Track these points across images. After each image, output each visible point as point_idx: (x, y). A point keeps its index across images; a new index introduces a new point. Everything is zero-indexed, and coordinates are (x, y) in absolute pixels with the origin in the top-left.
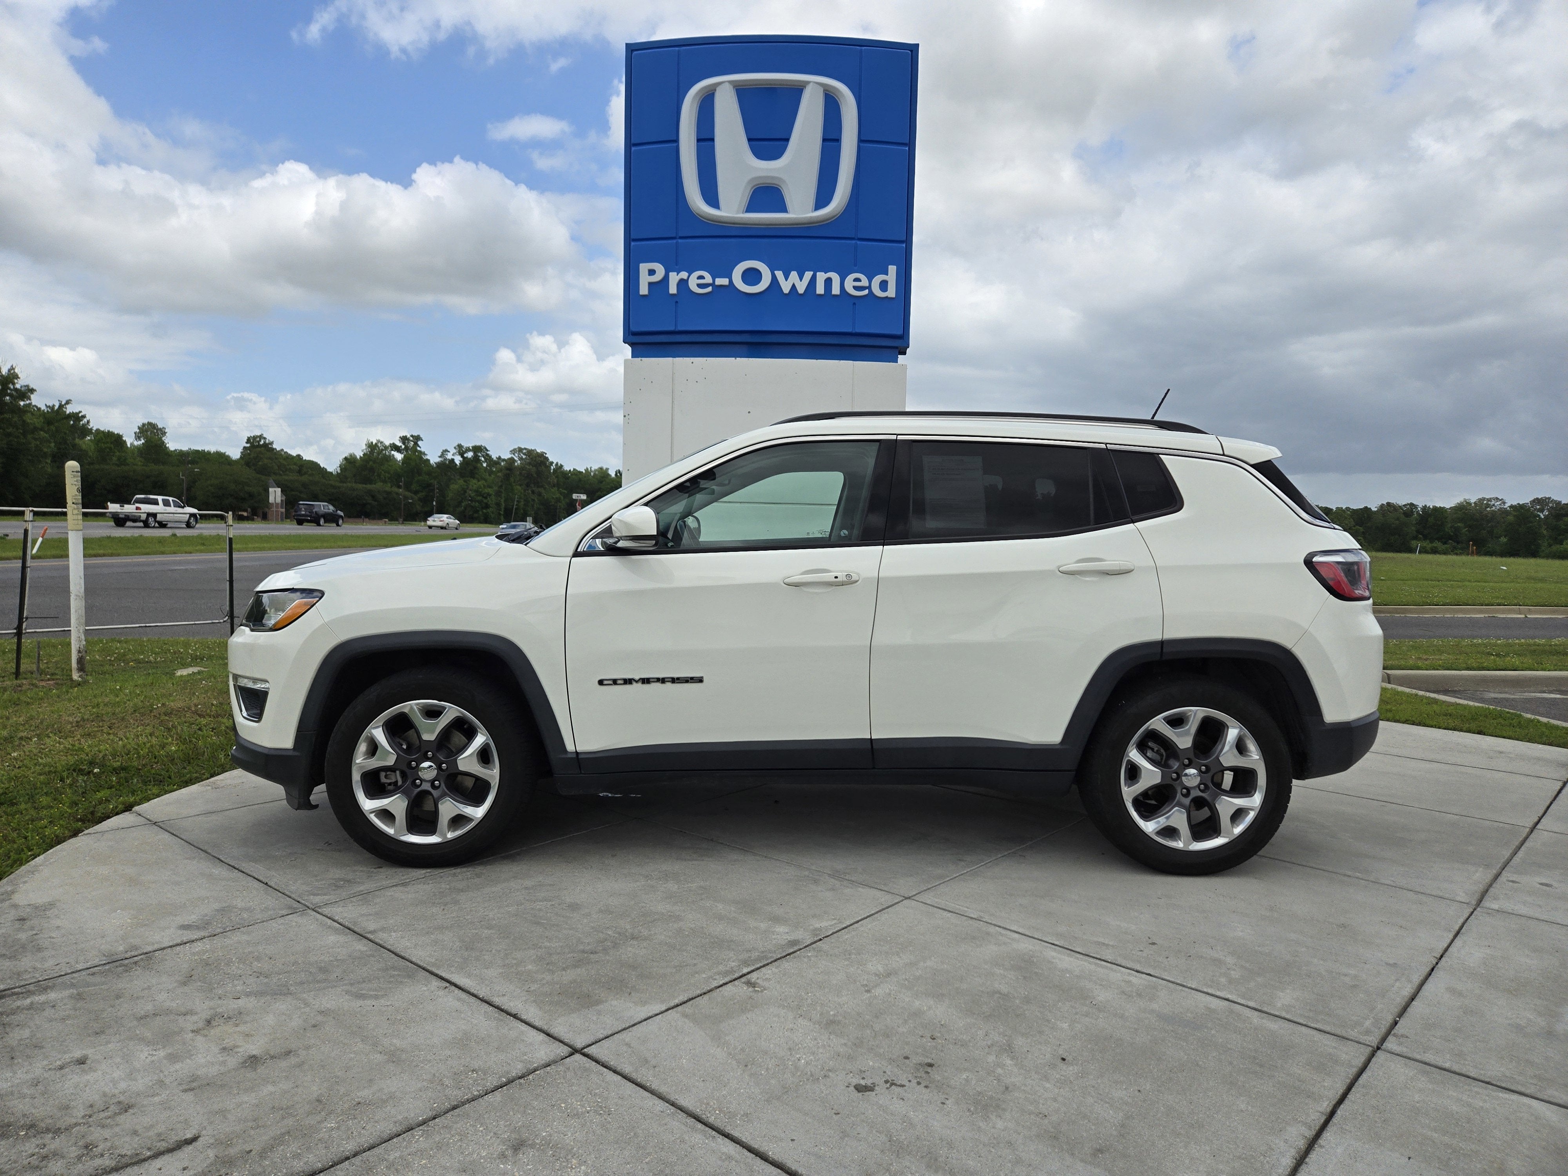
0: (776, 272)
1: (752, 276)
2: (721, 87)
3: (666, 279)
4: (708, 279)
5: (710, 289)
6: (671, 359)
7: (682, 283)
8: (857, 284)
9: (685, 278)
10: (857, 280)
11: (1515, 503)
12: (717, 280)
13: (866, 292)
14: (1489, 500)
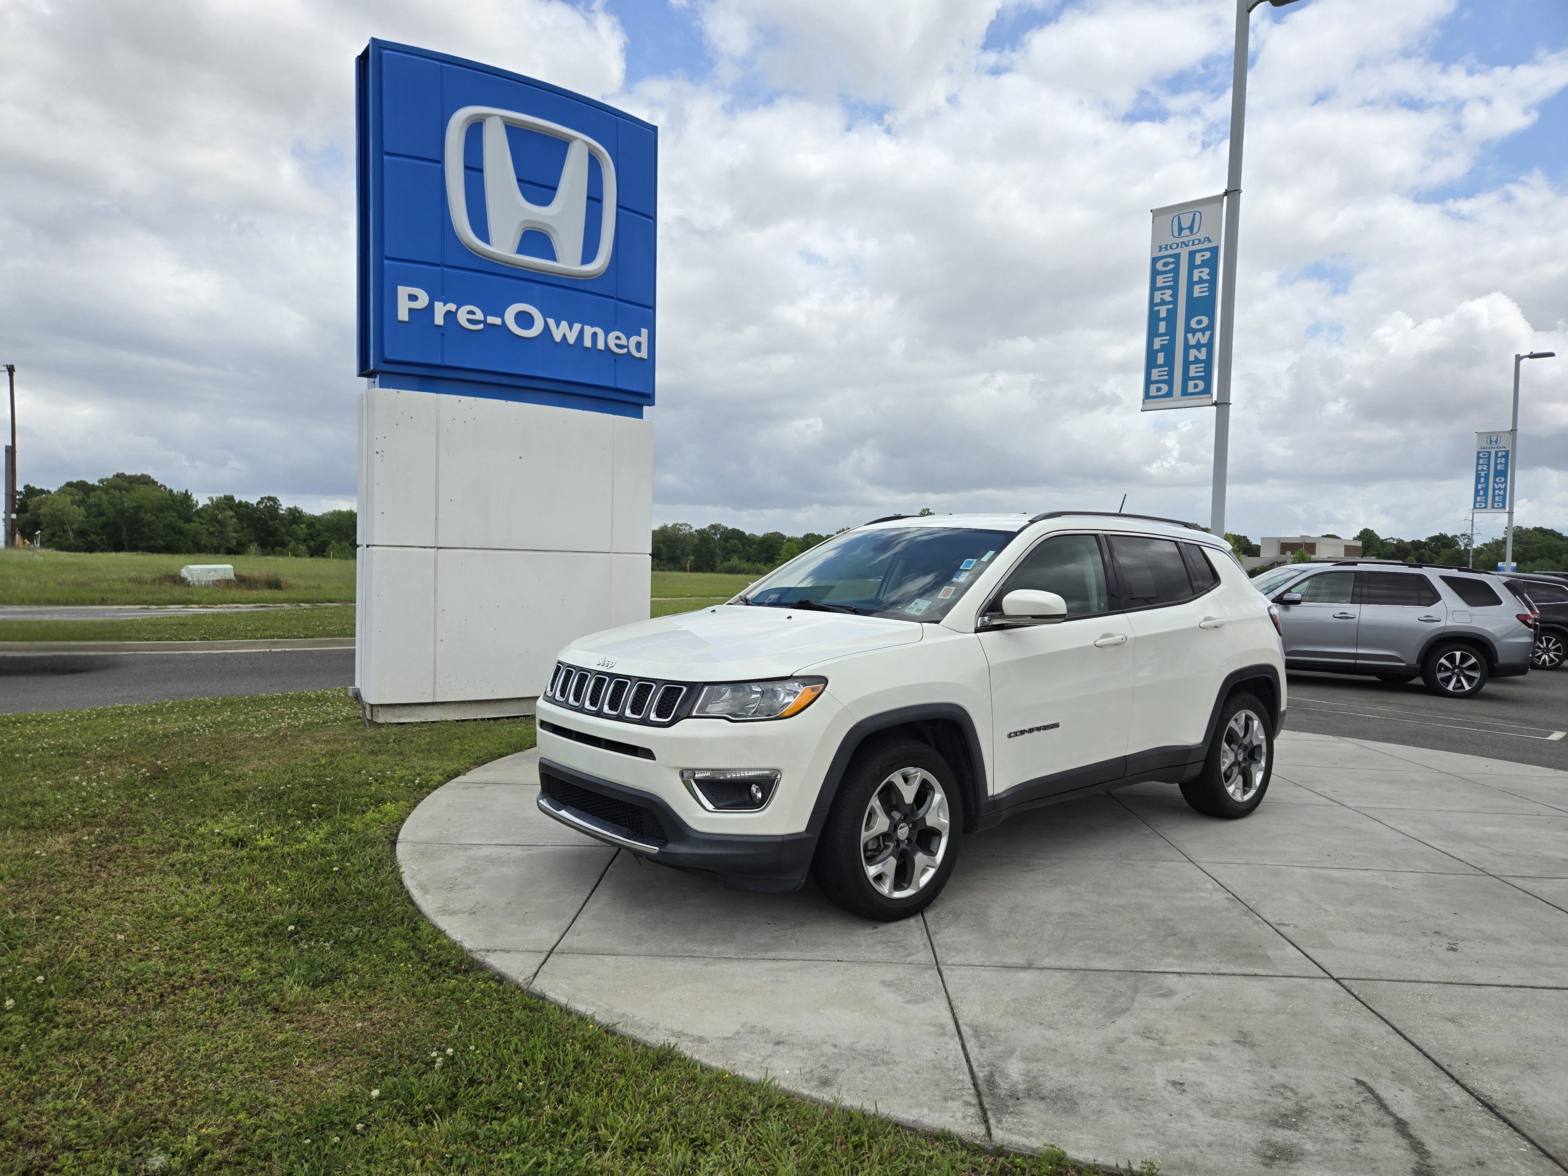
0: (548, 319)
1: (525, 320)
2: (492, 118)
3: (430, 308)
4: (479, 316)
5: (481, 326)
6: (434, 394)
7: (450, 316)
8: (618, 342)
9: (454, 310)
10: (618, 338)
11: (698, 529)
12: (488, 317)
13: (625, 351)
14: (681, 525)
